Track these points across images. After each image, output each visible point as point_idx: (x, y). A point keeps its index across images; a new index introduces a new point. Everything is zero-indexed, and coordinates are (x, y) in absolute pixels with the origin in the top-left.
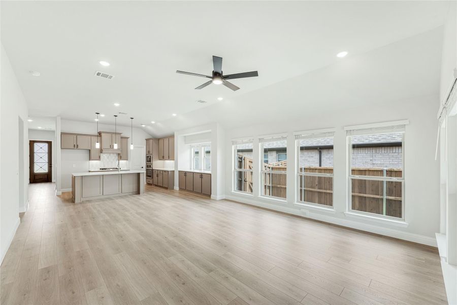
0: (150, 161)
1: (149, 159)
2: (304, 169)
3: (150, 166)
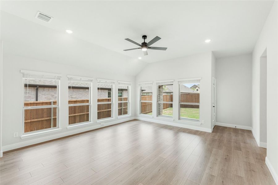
2: (53, 102)
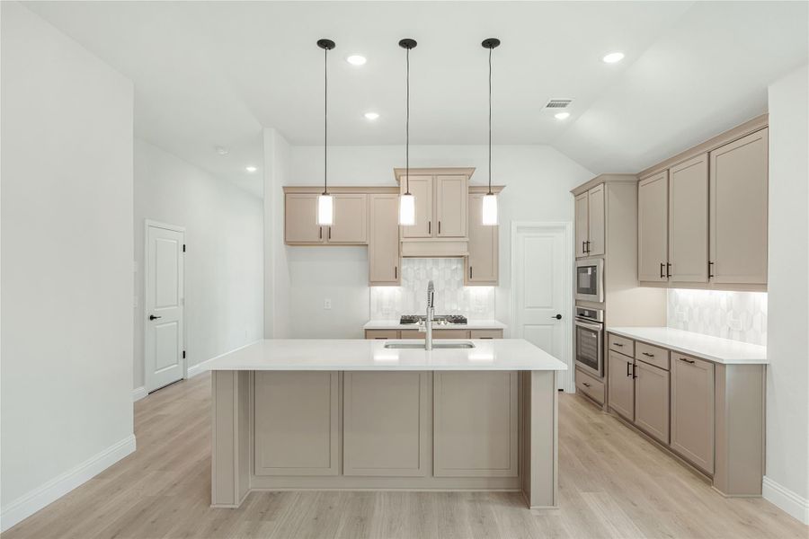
0: (592, 290)
1: (588, 282)
3: (593, 314)
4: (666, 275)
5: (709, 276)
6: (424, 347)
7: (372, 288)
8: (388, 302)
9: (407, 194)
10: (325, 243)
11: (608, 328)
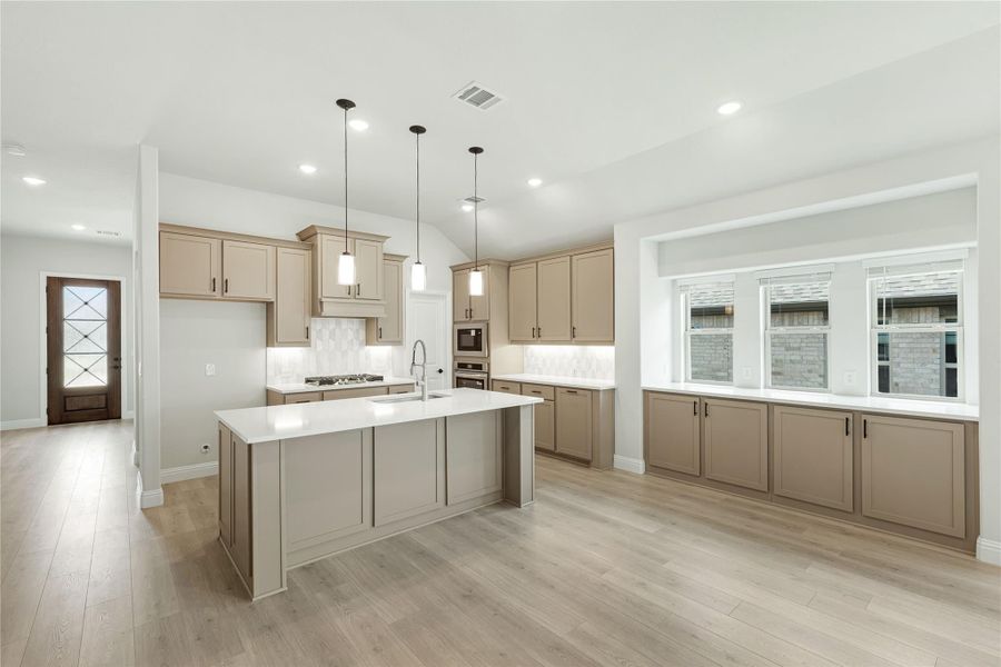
0: (476, 347)
1: (470, 341)
3: (477, 367)
4: (537, 335)
5: (573, 336)
6: (422, 398)
7: (269, 349)
8: (287, 364)
9: (419, 263)
10: (219, 297)
11: (492, 376)
